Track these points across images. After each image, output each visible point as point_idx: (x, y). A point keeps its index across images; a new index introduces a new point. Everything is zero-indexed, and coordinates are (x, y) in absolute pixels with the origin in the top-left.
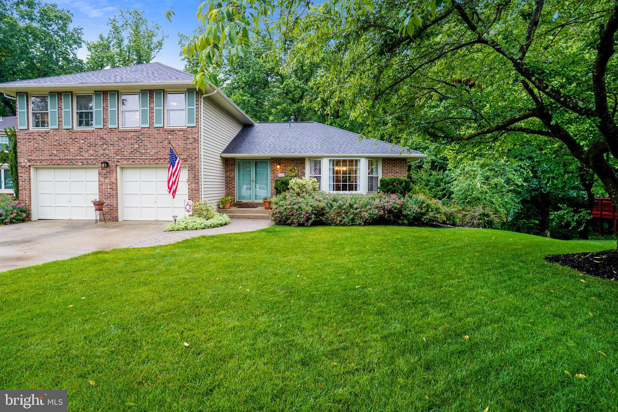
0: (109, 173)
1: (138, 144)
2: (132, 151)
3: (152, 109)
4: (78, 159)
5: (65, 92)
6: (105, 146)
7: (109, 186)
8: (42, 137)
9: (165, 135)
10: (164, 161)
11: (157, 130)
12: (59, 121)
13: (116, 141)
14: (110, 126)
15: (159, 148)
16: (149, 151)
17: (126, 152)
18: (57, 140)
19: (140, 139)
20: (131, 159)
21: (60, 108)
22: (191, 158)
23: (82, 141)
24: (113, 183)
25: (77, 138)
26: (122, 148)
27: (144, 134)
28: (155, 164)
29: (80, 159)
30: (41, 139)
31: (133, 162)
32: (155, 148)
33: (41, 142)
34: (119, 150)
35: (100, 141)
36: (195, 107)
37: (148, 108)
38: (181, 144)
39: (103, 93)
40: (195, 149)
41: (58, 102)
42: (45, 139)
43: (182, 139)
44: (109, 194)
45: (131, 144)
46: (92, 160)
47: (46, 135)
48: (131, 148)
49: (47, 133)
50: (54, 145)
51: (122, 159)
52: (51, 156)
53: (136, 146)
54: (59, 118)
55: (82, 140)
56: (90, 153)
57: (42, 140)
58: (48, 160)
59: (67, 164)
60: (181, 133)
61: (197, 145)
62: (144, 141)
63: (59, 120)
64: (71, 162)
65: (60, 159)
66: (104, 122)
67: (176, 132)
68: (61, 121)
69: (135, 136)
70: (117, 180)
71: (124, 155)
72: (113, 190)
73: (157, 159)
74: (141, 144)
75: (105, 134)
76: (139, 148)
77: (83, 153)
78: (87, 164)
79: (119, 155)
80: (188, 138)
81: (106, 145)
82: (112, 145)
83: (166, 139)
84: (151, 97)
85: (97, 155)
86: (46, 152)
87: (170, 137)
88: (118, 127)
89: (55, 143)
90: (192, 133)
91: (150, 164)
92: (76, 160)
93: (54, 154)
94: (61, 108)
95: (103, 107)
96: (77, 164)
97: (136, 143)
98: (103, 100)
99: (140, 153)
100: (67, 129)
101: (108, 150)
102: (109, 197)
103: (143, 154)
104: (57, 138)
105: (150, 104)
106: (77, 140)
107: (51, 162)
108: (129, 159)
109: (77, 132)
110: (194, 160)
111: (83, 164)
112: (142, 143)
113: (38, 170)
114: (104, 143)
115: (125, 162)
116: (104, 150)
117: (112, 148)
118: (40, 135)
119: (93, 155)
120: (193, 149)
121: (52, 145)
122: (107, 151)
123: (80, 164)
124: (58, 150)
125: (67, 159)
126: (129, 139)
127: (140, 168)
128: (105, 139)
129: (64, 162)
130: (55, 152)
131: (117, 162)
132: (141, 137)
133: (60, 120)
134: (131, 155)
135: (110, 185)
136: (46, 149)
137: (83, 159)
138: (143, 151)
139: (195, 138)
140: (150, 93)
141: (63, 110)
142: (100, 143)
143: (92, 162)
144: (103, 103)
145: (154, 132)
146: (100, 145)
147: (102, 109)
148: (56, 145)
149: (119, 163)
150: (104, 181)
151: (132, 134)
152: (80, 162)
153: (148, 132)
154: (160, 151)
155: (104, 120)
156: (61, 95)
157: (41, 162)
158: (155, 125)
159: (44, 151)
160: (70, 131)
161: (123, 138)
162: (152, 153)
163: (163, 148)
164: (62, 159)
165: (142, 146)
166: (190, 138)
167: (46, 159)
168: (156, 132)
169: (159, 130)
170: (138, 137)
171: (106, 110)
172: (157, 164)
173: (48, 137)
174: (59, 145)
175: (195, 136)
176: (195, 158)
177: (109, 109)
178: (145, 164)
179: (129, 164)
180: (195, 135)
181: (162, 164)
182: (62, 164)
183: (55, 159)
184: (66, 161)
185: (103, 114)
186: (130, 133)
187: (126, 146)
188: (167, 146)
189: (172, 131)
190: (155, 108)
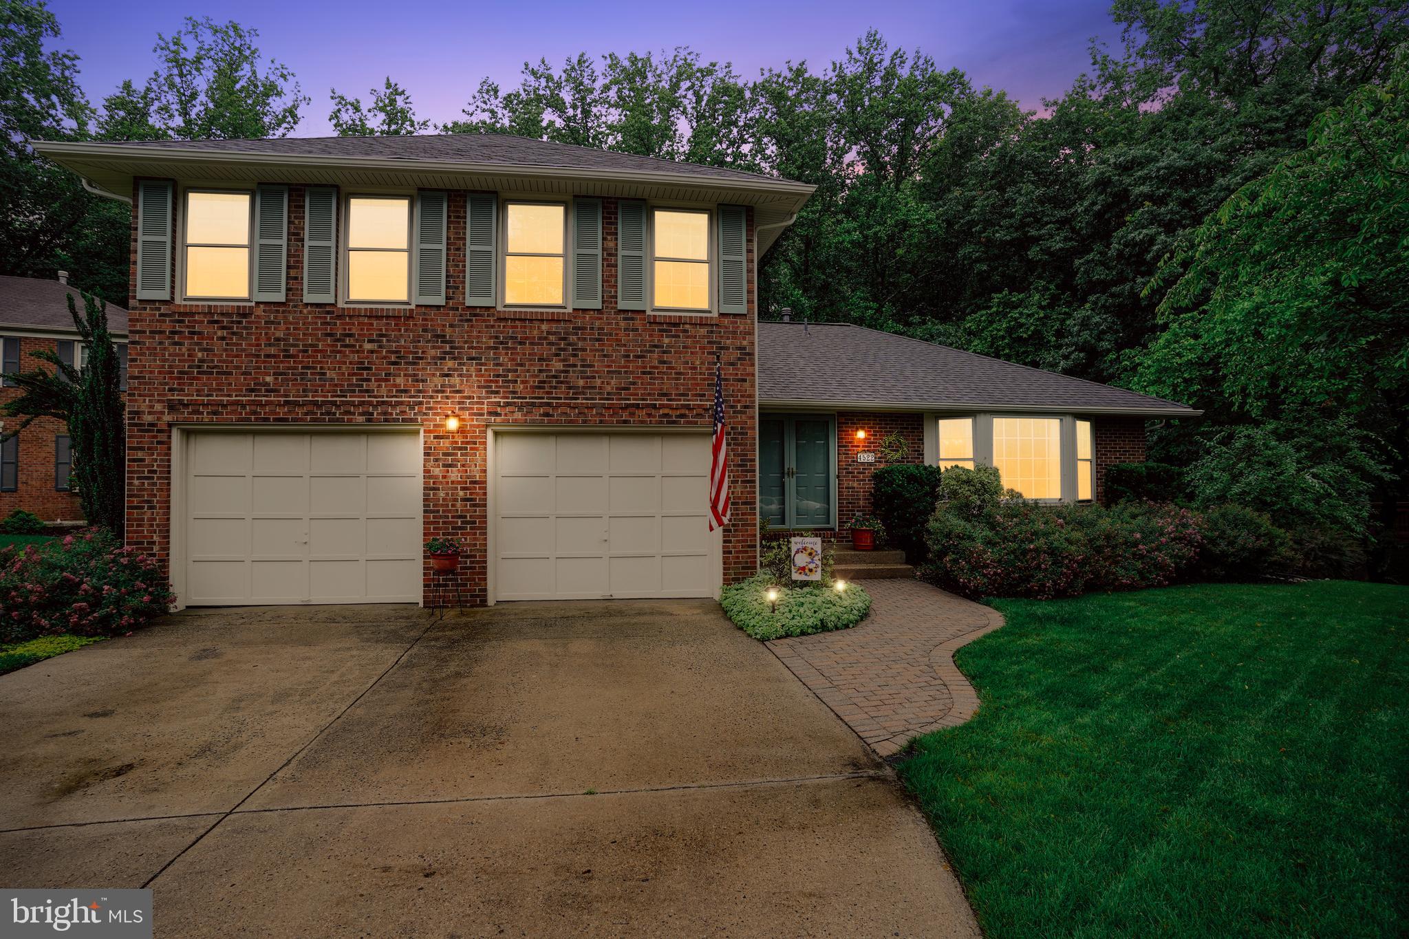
0: (460, 449)
1: (564, 360)
2: (544, 382)
3: (609, 255)
4: (352, 404)
5: (316, 185)
6: (450, 364)
7: (461, 493)
8: (223, 328)
9: (651, 336)
10: (649, 415)
11: (625, 319)
12: (288, 278)
13: (489, 348)
14: (471, 301)
15: (632, 373)
16: (598, 382)
17: (523, 382)
18: (278, 339)
19: (569, 344)
20: (541, 405)
21: (296, 236)
22: (732, 407)
23: (368, 346)
24: (475, 482)
25: (350, 335)
26: (509, 371)
27: (584, 328)
28: (618, 422)
29: (362, 403)
30: (219, 333)
31: (547, 415)
32: (620, 373)
33: (218, 346)
34: (498, 376)
35: (433, 347)
36: (744, 258)
37: (599, 251)
38: (702, 363)
39: (449, 196)
40: (745, 380)
41: (289, 217)
42: (234, 334)
43: (704, 348)
44: (460, 517)
45: (540, 360)
46: (403, 408)
47: (240, 322)
48: (540, 371)
49: (244, 315)
50: (268, 356)
51: (508, 404)
52: (252, 390)
53: (557, 365)
54: (288, 267)
55: (369, 341)
56: (395, 386)
57: (223, 338)
58: (243, 407)
59: (313, 420)
60: (703, 331)
61: (749, 369)
62: (584, 350)
63: (288, 273)
64: (328, 413)
65: (287, 403)
66: (447, 287)
67: (687, 327)
68: (296, 278)
69: (555, 333)
70: (485, 471)
71: (514, 392)
72: (475, 505)
73: (627, 406)
74: (572, 360)
75: (451, 326)
76: (567, 372)
77: (373, 385)
78: (386, 420)
79: (497, 392)
80: (721, 348)
81: (455, 359)
82: (473, 359)
83: (655, 346)
84: (609, 220)
85: (420, 391)
86: (236, 379)
87: (666, 340)
88: (497, 305)
89: (273, 351)
90: (734, 333)
91: (601, 422)
92: (347, 408)
93: (267, 384)
94: (298, 234)
95: (448, 238)
96: (350, 420)
97: (557, 355)
98: (449, 217)
99: (570, 388)
100: (318, 305)
101: (460, 375)
102: (460, 528)
103: (578, 392)
104: (280, 334)
105: (604, 239)
106: (352, 342)
107: (255, 413)
108: (533, 404)
109: (350, 317)
110: (740, 412)
111: (369, 420)
112: (575, 355)
113: (192, 440)
114: (446, 353)
115: (518, 415)
116: (447, 375)
117: (472, 369)
118: (217, 322)
119: (406, 391)
120: (739, 380)
121: (258, 356)
122: (456, 380)
123: (361, 419)
124: (281, 374)
125: (315, 403)
126: (531, 344)
128: (451, 342)
129: (300, 412)
130: (268, 379)
131: (490, 413)
132: (573, 338)
133: (293, 273)
134: (540, 393)
135: (463, 489)
136: (237, 367)
137: (370, 403)
138: (581, 383)
139: (744, 348)
140: (604, 208)
141: (307, 243)
142: (433, 352)
143: (403, 412)
144: (448, 228)
145: (617, 324)
146: (434, 358)
147: (443, 247)
148: (274, 356)
149: (499, 419)
150: (444, 477)
151: (544, 327)
152: (360, 414)
153: (597, 323)
154: (634, 383)
155: (448, 282)
156: (304, 196)
157: (215, 413)
158: (622, 305)
159: (231, 373)
160: (328, 313)
161: (512, 338)
162: (609, 389)
163: (644, 373)
164: (296, 404)
165: (575, 366)
166: (728, 348)
167: (237, 403)
168: (623, 324)
169: (632, 319)
170: (564, 339)
171: (458, 249)
172: (625, 422)
173: (246, 328)
174: (285, 356)
175: (745, 343)
176: (746, 407)
177: (469, 248)
178: (584, 422)
179: (533, 421)
180: (744, 339)
181: (642, 422)
182: (294, 420)
183: (268, 403)
184: (310, 408)
185: (448, 260)
186: (536, 324)
187: (521, 365)
188: (656, 368)
189: (675, 325)
190: (621, 253)
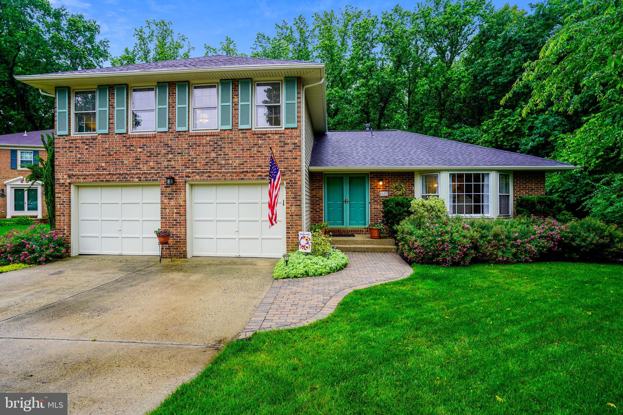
0: (175, 192)
1: (216, 153)
2: (208, 162)
3: (235, 105)
4: (133, 174)
5: (119, 85)
6: (170, 156)
7: (175, 210)
8: (87, 145)
9: (253, 140)
10: (253, 176)
11: (242, 133)
12: (109, 123)
13: (186, 149)
14: (178, 129)
15: (245, 157)
16: (230, 162)
17: (199, 163)
18: (106, 149)
19: (218, 146)
20: (207, 172)
21: (111, 106)
22: (290, 171)
23: (139, 150)
24: (181, 206)
25: (132, 146)
26: (194, 158)
27: (225, 138)
28: (239, 179)
29: (137, 174)
30: (86, 147)
31: (209, 176)
32: (240, 157)
33: (85, 152)
34: (189, 160)
35: (164, 149)
36: (296, 102)
37: (230, 104)
38: (277, 151)
39: (169, 84)
40: (296, 158)
41: (109, 99)
42: (90, 147)
43: (277, 144)
44: (175, 220)
45: (206, 153)
46: (152, 175)
47: (92, 142)
48: (206, 158)
49: (94, 139)
50: (103, 155)
51: (193, 172)
52: (98, 169)
53: (213, 155)
54: (109, 119)
55: (140, 148)
56: (149, 166)
57: (87, 149)
58: (94, 176)
59: (120, 181)
60: (277, 137)
61: (299, 153)
62: (225, 148)
63: (109, 121)
64: (125, 178)
65: (109, 174)
66: (169, 124)
67: (270, 135)
68: (112, 123)
69: (212, 141)
70: (185, 201)
71: (196, 167)
72: (181, 215)
73: (243, 172)
74: (219, 152)
75: (171, 140)
76: (217, 158)
77: (141, 166)
78: (146, 180)
79: (189, 167)
80: (285, 144)
81: (172, 154)
82: (179, 153)
83: (256, 145)
84: (235, 89)
85: (159, 168)
86: (92, 165)
87: (260, 142)
88: (189, 130)
89: (104, 153)
90: (291, 136)
91: (232, 179)
92: (132, 175)
93: (103, 167)
95: (169, 103)
96: (133, 181)
97: (213, 150)
98: (169, 93)
99: (219, 165)
100: (120, 134)
101: (175, 161)
102: (175, 225)
103: (221, 166)
104: (107, 146)
105: (233, 98)
106: (133, 148)
107: (98, 178)
108: (203, 172)
109: (132, 138)
110: (294, 173)
111: (140, 180)
112: (221, 150)
113: (80, 189)
114: (169, 151)
115: (198, 177)
116: (169, 161)
117: (179, 158)
118: (84, 142)
119: (153, 168)
120: (293, 158)
121: (99, 155)
122: (173, 163)
123: (137, 180)
124: (108, 162)
125: (120, 174)
126: (203, 146)
127: (216, 185)
128: (171, 147)
129: (115, 177)
130: (103, 165)
131: (186, 177)
132: (220, 143)
133: (111, 121)
134: (206, 167)
135: (176, 208)
136: (92, 160)
137: (140, 174)
138: (223, 162)
139: (296, 144)
140: (233, 84)
141: (116, 109)
142: (164, 151)
143: (153, 177)
144: (169, 98)
145: (239, 135)
146: (164, 154)
147: (167, 106)
148: (105, 155)
149: (190, 179)
150: (169, 204)
151: (208, 138)
152: (137, 178)
153: (230, 136)
154: (246, 162)
155: (169, 121)
156: (114, 89)
157: (85, 179)
158: (241, 127)
159: (90, 163)
160: (124, 137)
161: (195, 144)
162: (235, 164)
163: (250, 157)
164: (113, 174)
165: (221, 155)
166: (288, 144)
167: (92, 175)
168: (241, 135)
169: (245, 133)
170: (216, 143)
171: (173, 107)
172: (242, 179)
173: (95, 144)
174: (109, 155)
175: (296, 141)
176: (297, 171)
177: (177, 106)
178: (225, 179)
179: (204, 180)
180: (296, 139)
181: (250, 179)
182: (113, 181)
183: (103, 174)
184: (118, 176)
185: (169, 112)
186: (205, 137)
187: (199, 155)
188: (256, 154)
189: (264, 134)
190: (240, 103)
